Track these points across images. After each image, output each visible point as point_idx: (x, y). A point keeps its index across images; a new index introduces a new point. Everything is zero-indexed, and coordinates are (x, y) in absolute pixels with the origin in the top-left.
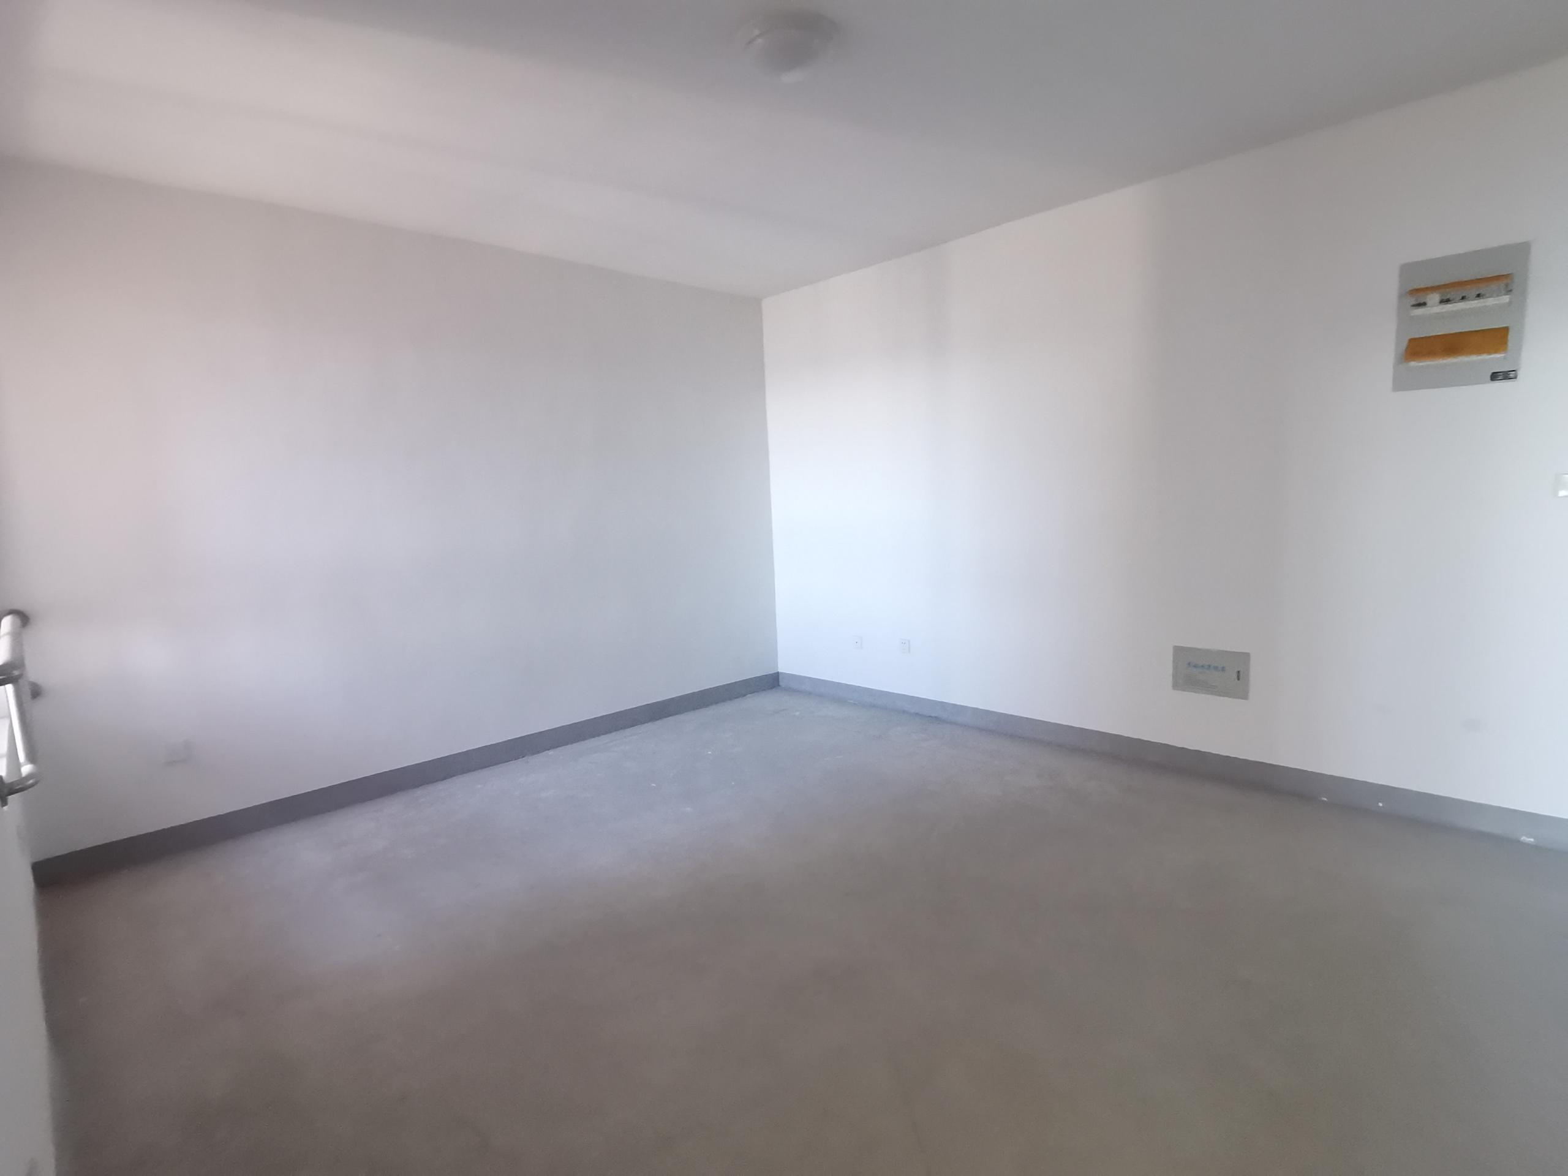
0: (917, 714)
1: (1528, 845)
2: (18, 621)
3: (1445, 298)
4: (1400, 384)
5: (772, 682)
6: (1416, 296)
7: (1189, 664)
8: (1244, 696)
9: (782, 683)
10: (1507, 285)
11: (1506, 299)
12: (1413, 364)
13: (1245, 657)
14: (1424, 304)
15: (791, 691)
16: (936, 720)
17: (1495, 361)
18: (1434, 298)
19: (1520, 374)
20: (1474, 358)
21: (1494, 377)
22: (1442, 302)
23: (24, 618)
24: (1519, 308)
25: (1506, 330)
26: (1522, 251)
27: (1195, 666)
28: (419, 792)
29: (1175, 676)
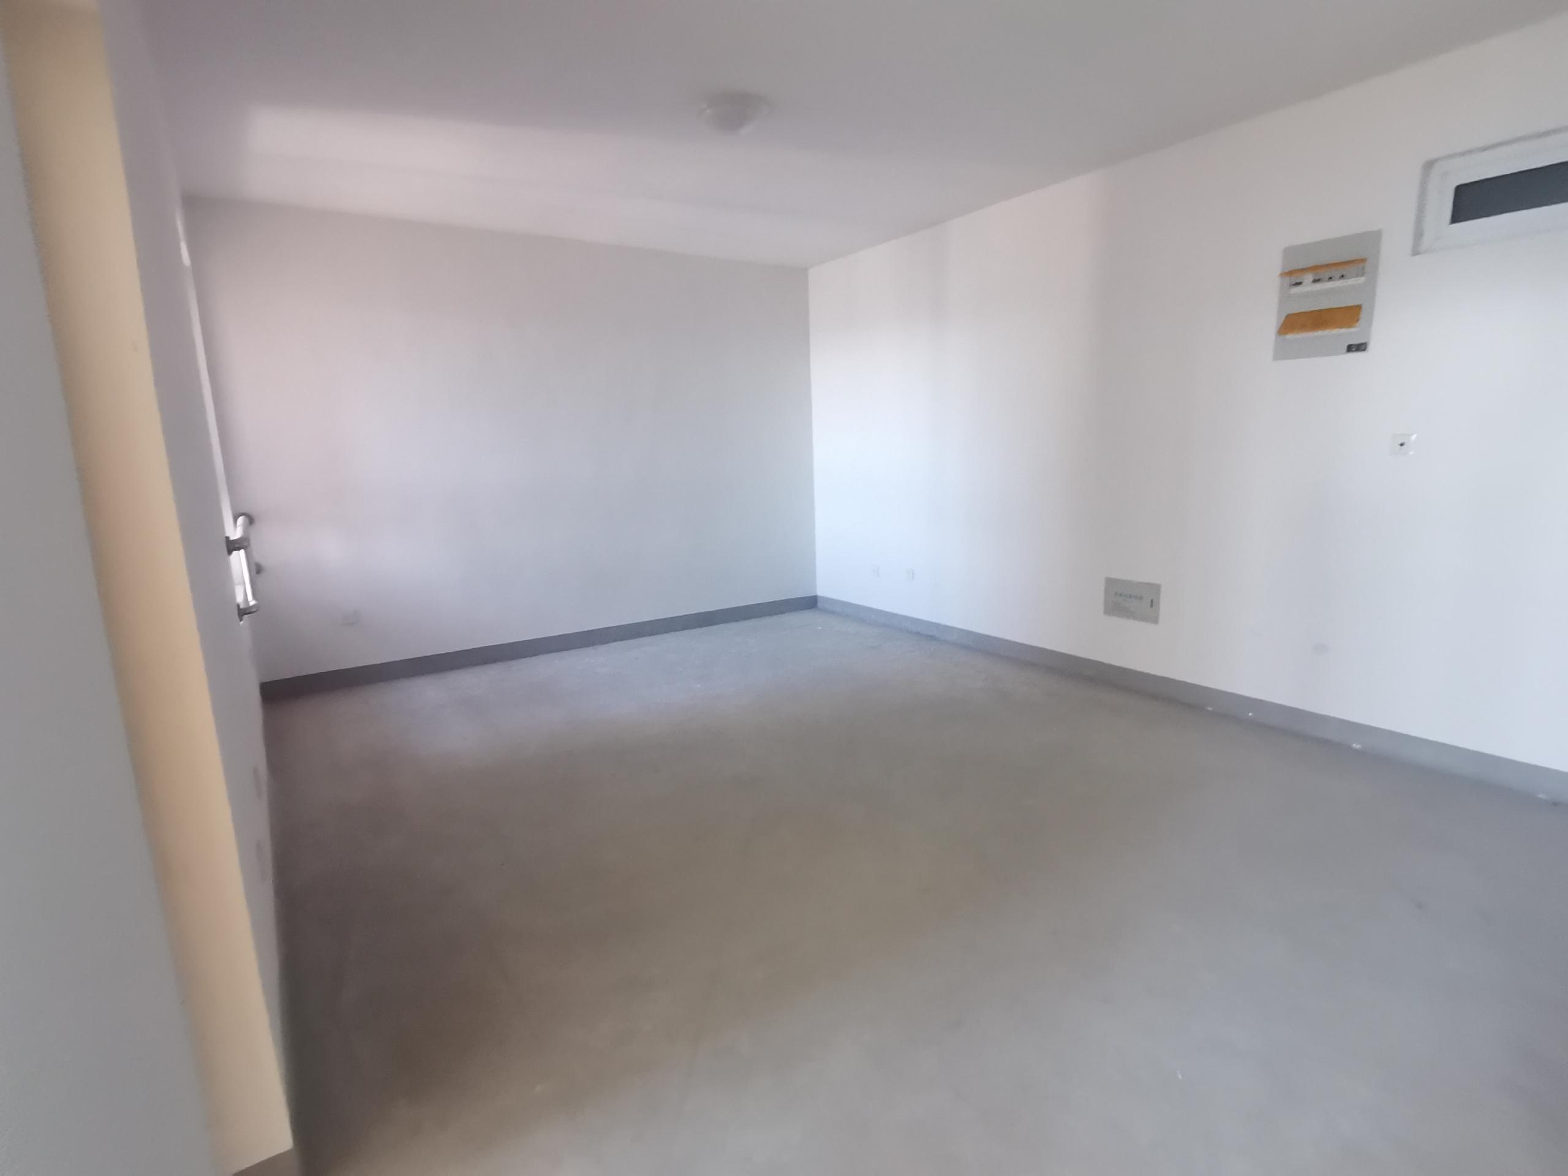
0: (918, 633)
1: (1356, 750)
2: (247, 519)
3: (1317, 278)
4: (1280, 354)
5: (811, 603)
6: (1293, 276)
7: (1116, 594)
8: (1155, 620)
9: (819, 604)
10: (1363, 268)
11: (1362, 280)
12: (1290, 336)
13: (1156, 588)
14: (1299, 284)
15: (825, 611)
16: (932, 638)
17: (1351, 335)
18: (1309, 278)
19: (1371, 347)
20: (1336, 331)
21: (1350, 348)
22: (1316, 281)
23: (251, 520)
24: (1371, 289)
25: (1358, 308)
26: (1374, 238)
27: (1121, 595)
28: (513, 663)
29: (1106, 602)
